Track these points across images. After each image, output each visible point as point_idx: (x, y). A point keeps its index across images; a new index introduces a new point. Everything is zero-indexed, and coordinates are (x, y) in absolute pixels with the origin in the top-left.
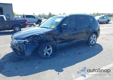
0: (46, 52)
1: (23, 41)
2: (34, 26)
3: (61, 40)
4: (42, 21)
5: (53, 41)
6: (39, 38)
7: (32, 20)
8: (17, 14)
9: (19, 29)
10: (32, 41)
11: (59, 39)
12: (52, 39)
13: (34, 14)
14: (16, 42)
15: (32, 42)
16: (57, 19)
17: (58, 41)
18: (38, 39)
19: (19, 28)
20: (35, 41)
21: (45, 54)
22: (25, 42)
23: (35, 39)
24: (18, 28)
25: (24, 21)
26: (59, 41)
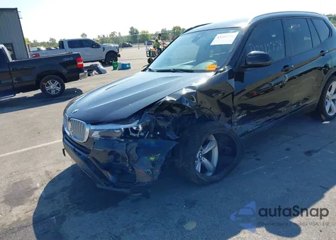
0: (201, 161)
1: (123, 127)
2: (100, 72)
3: (244, 111)
4: (119, 56)
5: (219, 116)
6: (178, 110)
7: (87, 56)
8: (32, 42)
9: (58, 86)
10: (153, 125)
11: (239, 108)
12: (216, 111)
13: (83, 35)
14: (96, 135)
15: (152, 130)
16: (218, 35)
17: (237, 114)
18: (174, 114)
19: (57, 83)
20: (161, 124)
21: (198, 168)
22: (126, 130)
23: (162, 116)
24: (53, 82)
25: (71, 59)
26: (239, 116)
